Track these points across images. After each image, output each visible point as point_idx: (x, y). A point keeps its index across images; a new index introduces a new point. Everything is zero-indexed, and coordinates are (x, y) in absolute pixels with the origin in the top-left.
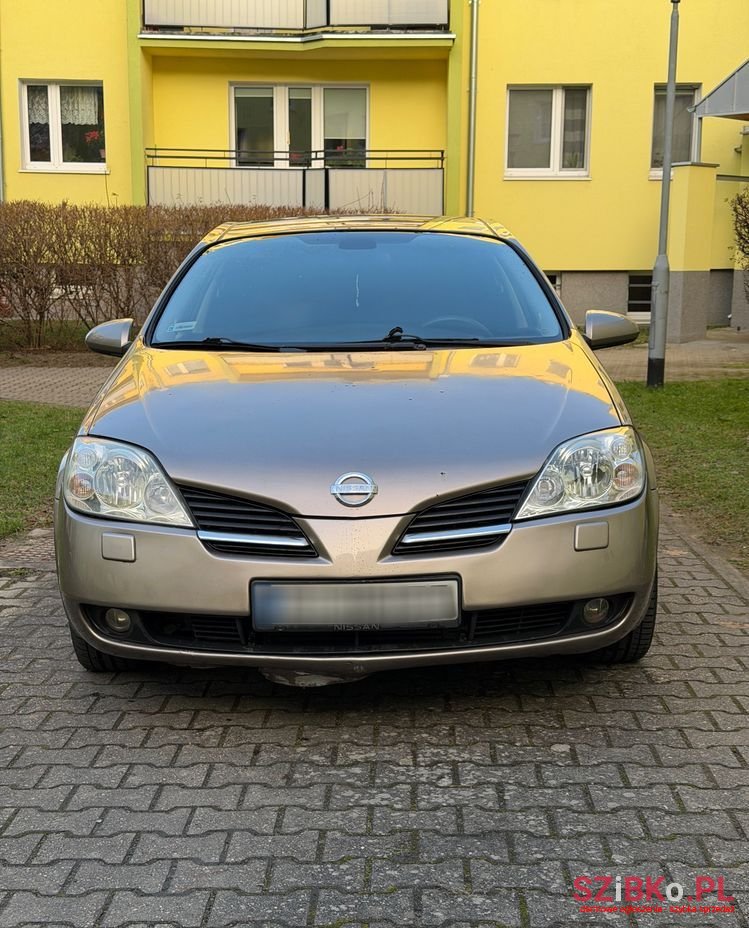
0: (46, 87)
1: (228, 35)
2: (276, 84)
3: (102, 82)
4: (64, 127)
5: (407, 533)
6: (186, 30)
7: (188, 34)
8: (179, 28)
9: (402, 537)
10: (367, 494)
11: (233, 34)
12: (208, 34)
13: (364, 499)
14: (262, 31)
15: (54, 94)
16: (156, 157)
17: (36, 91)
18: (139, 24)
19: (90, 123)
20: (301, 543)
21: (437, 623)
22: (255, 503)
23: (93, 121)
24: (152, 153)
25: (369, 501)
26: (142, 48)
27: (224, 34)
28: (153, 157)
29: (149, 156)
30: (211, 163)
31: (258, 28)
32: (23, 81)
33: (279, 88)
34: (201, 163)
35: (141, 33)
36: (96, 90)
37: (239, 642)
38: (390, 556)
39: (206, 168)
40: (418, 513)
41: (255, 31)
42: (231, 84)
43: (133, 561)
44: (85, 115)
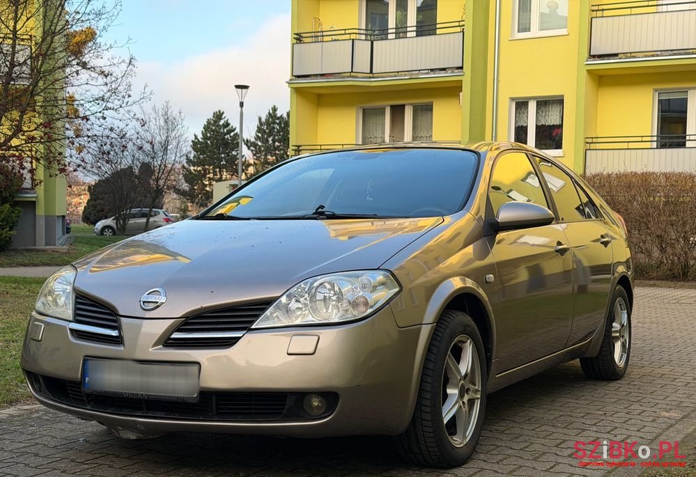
0: (528, 102)
1: (649, 56)
2: (690, 89)
3: (563, 96)
4: (537, 127)
5: (176, 331)
6: (620, 56)
7: (620, 59)
8: (615, 55)
9: (171, 334)
10: (157, 302)
11: (653, 56)
12: (634, 57)
13: (154, 305)
14: (677, 52)
15: (532, 106)
16: (592, 143)
17: (521, 105)
18: (586, 55)
19: (555, 124)
20: (114, 333)
21: (183, 398)
22: (102, 305)
23: (558, 122)
24: (590, 140)
25: (158, 307)
26: (587, 70)
27: (646, 56)
28: (590, 143)
29: (587, 143)
30: (631, 145)
31: (672, 50)
32: (512, 99)
33: (692, 91)
34: (625, 145)
35: (587, 61)
36: (559, 101)
37: (83, 401)
38: (161, 346)
39: (628, 149)
40: (187, 318)
41: (670, 53)
42: (656, 90)
43: (40, 341)
44: (552, 119)
